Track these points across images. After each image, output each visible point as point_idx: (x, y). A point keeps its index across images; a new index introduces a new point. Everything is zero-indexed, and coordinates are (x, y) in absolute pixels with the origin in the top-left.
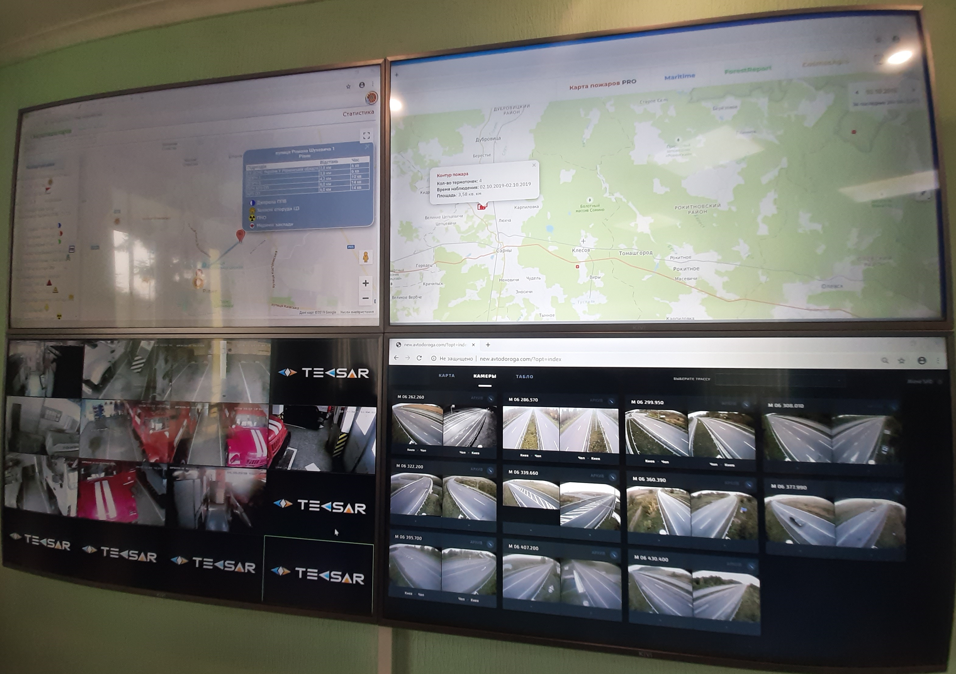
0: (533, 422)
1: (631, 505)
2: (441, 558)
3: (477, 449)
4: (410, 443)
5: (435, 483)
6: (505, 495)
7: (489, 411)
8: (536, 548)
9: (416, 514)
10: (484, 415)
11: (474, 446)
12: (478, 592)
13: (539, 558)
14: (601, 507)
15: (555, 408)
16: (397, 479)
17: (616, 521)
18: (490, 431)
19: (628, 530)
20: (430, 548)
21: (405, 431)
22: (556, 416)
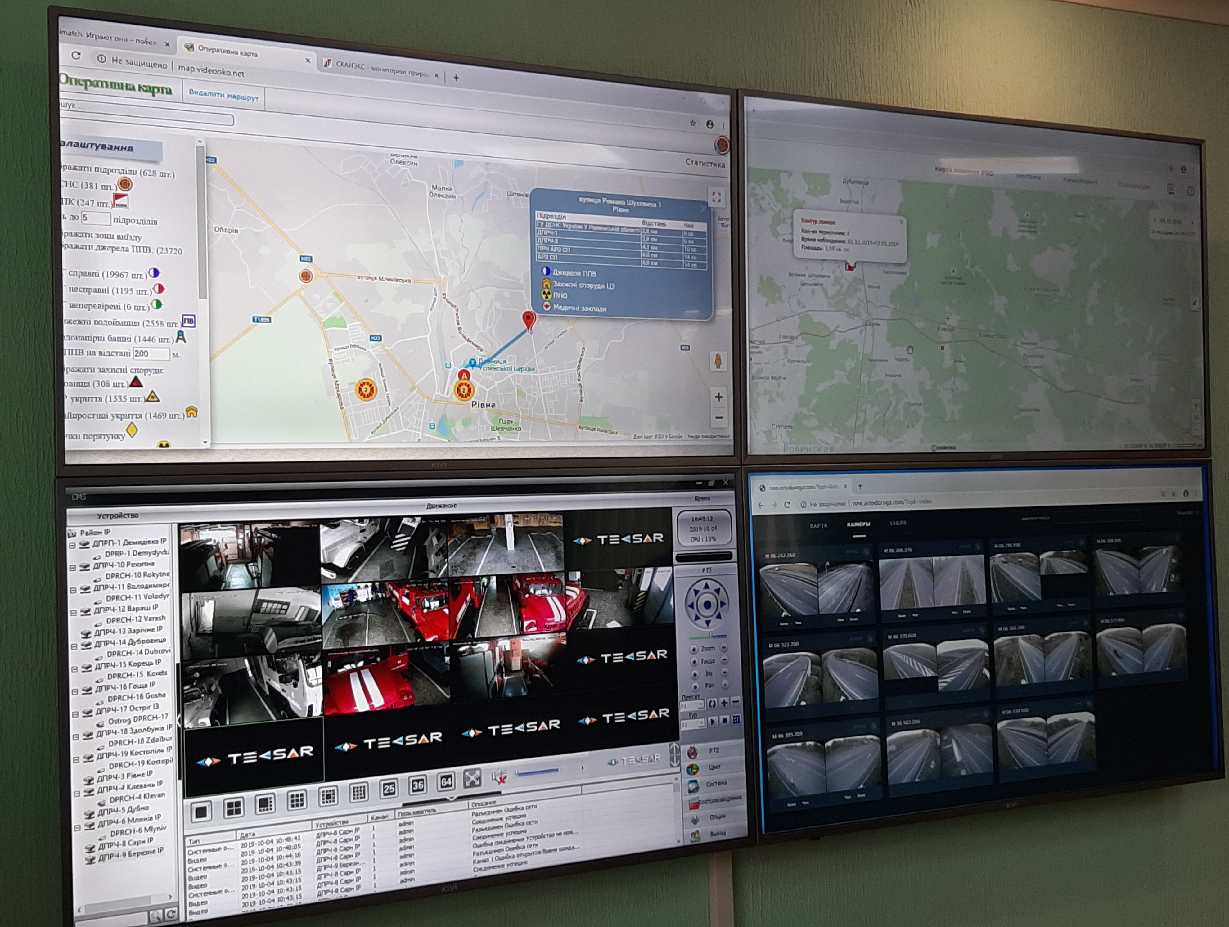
0: (908, 576)
1: (998, 657)
2: (823, 753)
3: (856, 615)
4: (783, 615)
5: (813, 662)
6: (886, 666)
7: (865, 567)
8: (919, 721)
9: (794, 705)
10: (861, 572)
11: (852, 611)
12: (864, 785)
13: (920, 732)
14: (973, 665)
15: (928, 558)
16: (770, 663)
17: (986, 676)
18: (868, 591)
19: (995, 686)
20: (812, 743)
21: (776, 600)
22: (930, 567)
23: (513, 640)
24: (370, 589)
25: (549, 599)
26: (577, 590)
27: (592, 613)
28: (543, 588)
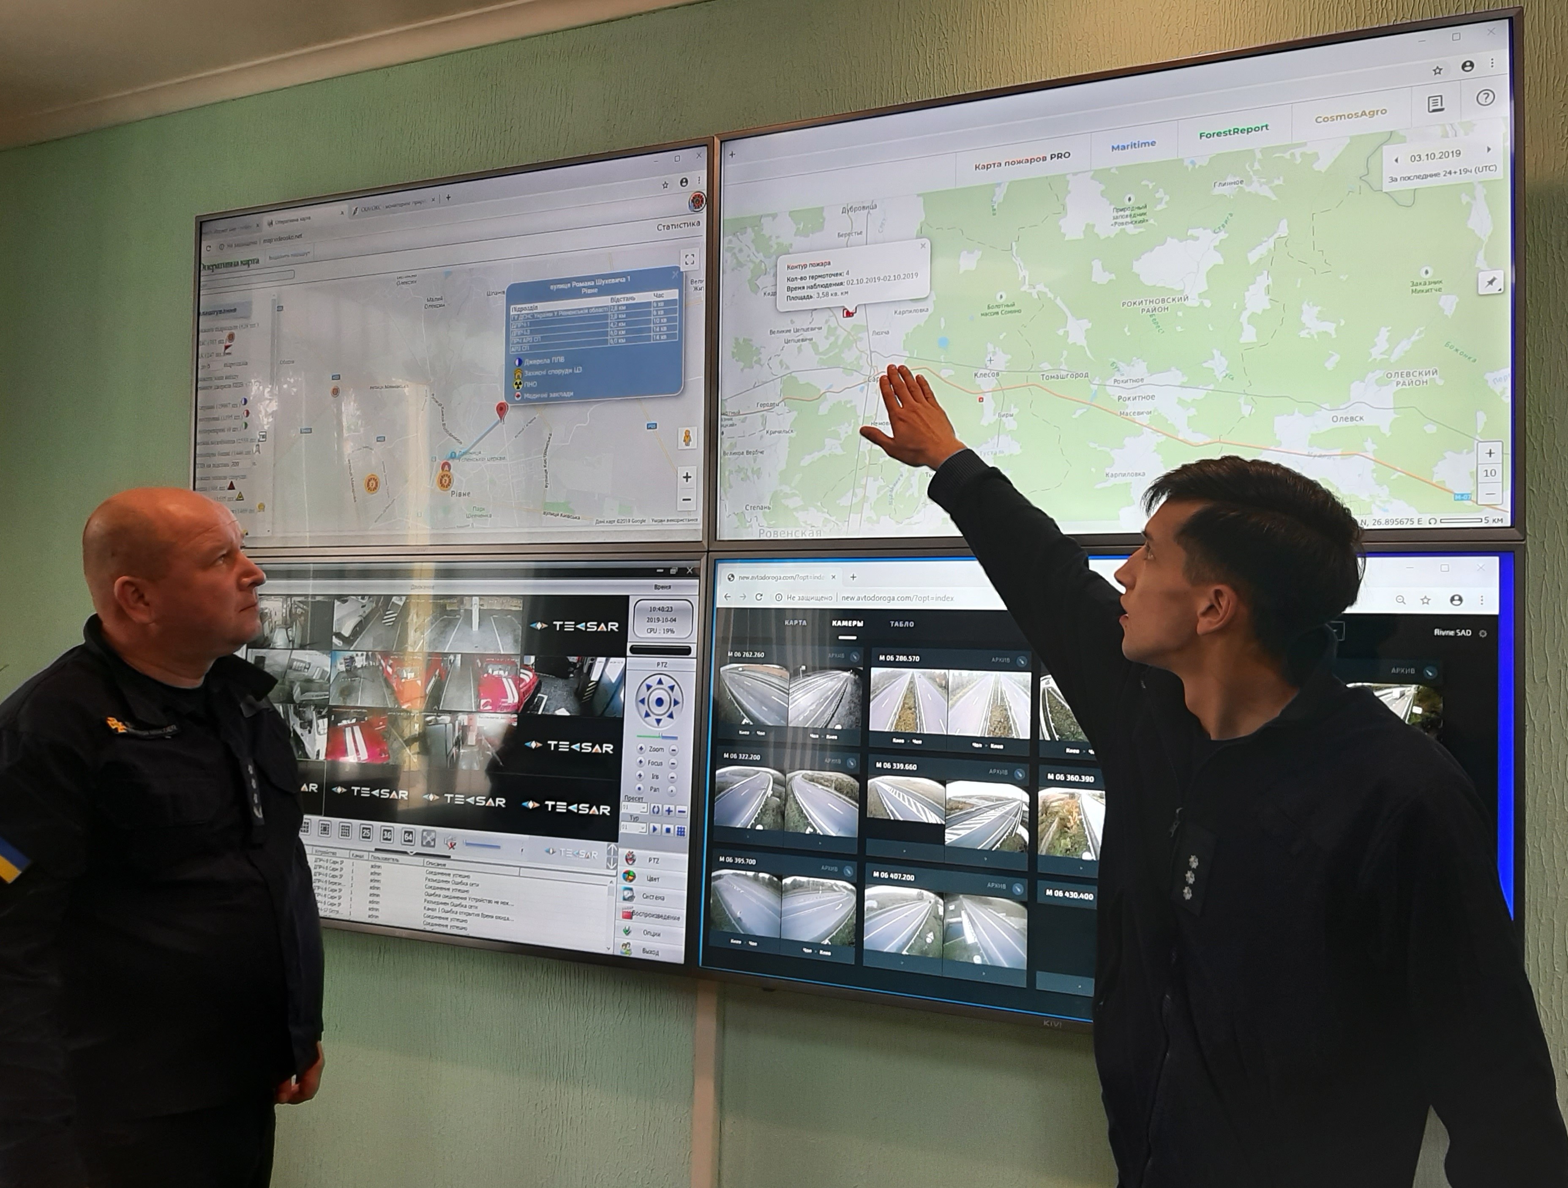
0: (911, 690)
1: (1044, 815)
2: (780, 891)
3: (834, 732)
4: (743, 723)
5: (776, 781)
6: (871, 798)
7: (852, 676)
8: (911, 878)
9: (749, 827)
10: (846, 681)
11: (830, 727)
12: (830, 940)
13: (914, 892)
14: (1002, 819)
15: (943, 671)
16: (723, 775)
17: (1023, 838)
18: (853, 705)
19: (1039, 853)
20: (767, 876)
21: (736, 705)
22: (944, 683)
23: (471, 716)
24: (364, 657)
25: (504, 680)
26: (531, 674)
27: (543, 698)
28: (500, 669)
